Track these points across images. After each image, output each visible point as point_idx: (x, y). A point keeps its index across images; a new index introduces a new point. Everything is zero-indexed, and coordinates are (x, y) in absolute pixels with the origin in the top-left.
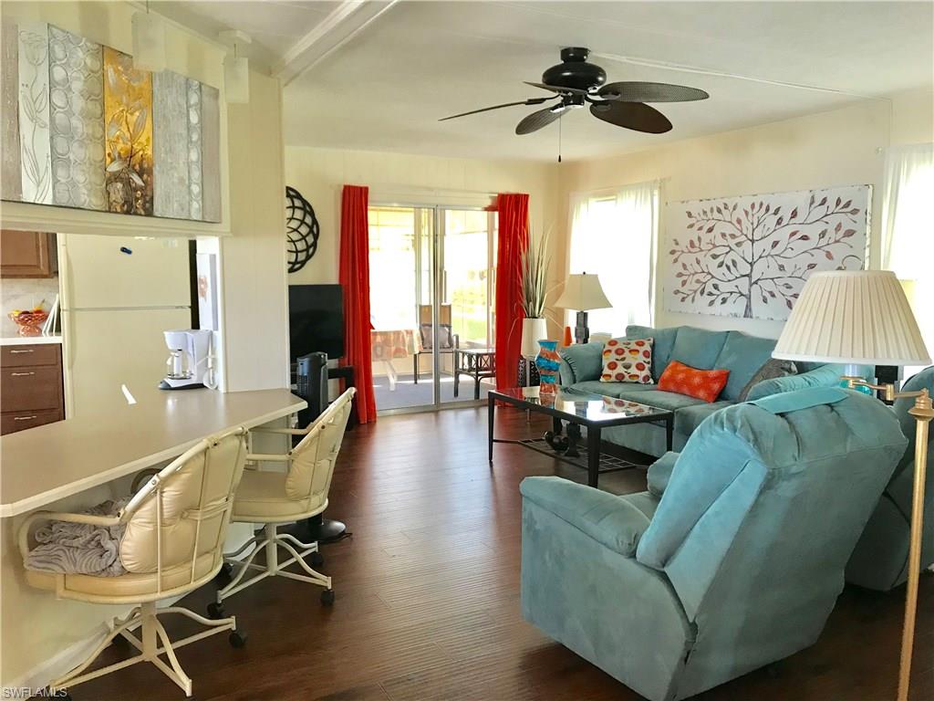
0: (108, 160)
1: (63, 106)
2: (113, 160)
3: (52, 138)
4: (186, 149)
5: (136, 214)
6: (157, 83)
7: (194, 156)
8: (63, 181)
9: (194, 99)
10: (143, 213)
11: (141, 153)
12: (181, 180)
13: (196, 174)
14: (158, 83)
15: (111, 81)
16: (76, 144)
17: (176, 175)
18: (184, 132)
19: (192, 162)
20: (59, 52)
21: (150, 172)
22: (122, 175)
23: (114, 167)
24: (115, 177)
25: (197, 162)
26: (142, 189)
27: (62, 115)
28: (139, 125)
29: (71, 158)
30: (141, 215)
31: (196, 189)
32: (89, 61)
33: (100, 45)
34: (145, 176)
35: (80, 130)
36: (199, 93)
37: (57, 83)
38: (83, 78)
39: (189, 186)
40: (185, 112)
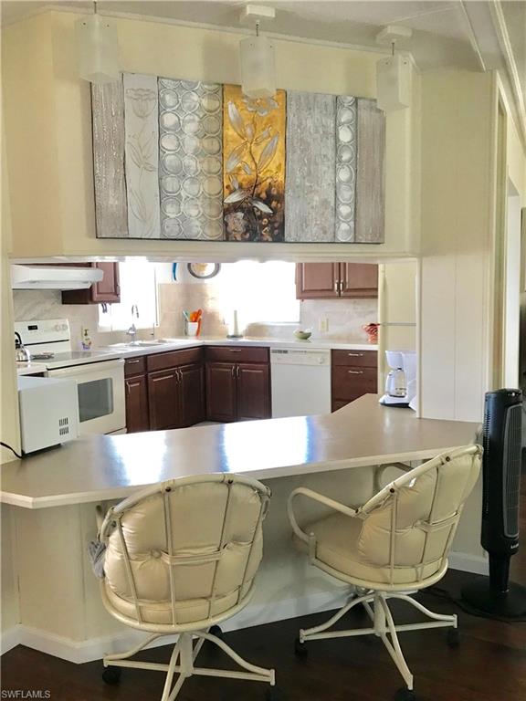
0: (227, 191)
1: (173, 148)
2: (232, 192)
3: (160, 179)
4: (331, 170)
5: (260, 241)
6: (292, 109)
7: (344, 175)
8: (172, 216)
9: (346, 116)
10: (270, 239)
11: (269, 181)
12: (325, 203)
13: (347, 194)
14: (294, 108)
15: (232, 116)
16: (188, 182)
17: (316, 198)
18: (331, 153)
19: (340, 182)
20: (169, 100)
21: (280, 198)
22: (244, 205)
23: (234, 198)
24: (236, 207)
25: (349, 181)
26: (268, 216)
27: (173, 157)
28: (269, 154)
29: (182, 194)
30: (267, 241)
31: (345, 210)
32: (205, 102)
33: (219, 84)
34: (274, 204)
35: (193, 168)
36: (353, 109)
37: (168, 129)
38: (197, 119)
39: (336, 209)
40: (332, 131)
